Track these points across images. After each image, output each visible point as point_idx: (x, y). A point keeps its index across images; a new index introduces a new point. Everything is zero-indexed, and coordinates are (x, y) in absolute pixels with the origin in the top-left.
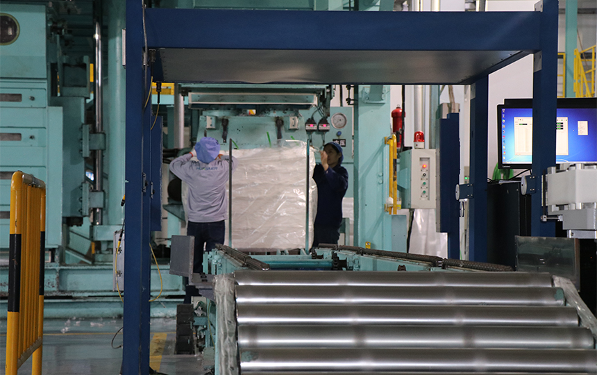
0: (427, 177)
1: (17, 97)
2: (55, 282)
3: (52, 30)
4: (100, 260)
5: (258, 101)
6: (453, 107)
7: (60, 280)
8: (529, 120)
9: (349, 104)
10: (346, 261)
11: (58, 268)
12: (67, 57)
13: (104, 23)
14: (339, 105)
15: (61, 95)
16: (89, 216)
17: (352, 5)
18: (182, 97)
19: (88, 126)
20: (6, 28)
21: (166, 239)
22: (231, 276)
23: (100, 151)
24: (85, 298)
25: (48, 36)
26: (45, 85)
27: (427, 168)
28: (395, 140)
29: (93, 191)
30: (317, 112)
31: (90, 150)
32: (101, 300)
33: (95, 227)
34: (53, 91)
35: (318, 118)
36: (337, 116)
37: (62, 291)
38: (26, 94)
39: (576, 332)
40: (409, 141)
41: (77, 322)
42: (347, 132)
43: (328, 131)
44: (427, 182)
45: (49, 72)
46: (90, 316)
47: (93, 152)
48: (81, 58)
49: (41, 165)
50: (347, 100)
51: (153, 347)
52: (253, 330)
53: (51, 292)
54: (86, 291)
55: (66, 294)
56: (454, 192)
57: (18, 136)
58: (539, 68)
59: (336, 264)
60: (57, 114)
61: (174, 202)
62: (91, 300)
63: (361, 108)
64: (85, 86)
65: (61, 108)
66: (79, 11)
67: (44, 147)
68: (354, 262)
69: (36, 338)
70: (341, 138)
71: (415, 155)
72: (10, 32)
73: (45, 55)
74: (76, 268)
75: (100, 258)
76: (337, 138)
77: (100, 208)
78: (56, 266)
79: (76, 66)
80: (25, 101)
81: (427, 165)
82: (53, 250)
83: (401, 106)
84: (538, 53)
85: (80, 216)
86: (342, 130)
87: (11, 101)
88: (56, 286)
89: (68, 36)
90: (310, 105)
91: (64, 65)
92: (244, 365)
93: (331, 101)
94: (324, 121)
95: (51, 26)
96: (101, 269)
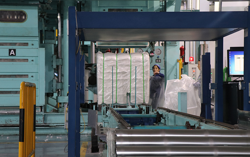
0: (195, 76)
1: (27, 44)
2: (42, 120)
3: (41, 16)
4: (61, 110)
5: (125, 45)
6: (205, 46)
7: (45, 119)
9: (162, 46)
10: (162, 114)
11: (43, 114)
12: (46, 27)
13: (62, 13)
14: (158, 45)
15: (44, 43)
16: (56, 92)
17: (164, 5)
18: (94, 43)
19: (55, 56)
20: (22, 16)
21: (88, 101)
22: (114, 132)
23: (60, 66)
24: (54, 126)
25: (39, 19)
26: (38, 39)
27: (195, 72)
28: (182, 61)
29: (57, 82)
30: (149, 48)
31: (56, 65)
32: (61, 127)
33: (58, 97)
34: (41, 42)
35: (149, 50)
36: (157, 50)
37: (45, 124)
38: (30, 43)
40: (187, 60)
41: (51, 137)
42: (161, 57)
43: (153, 56)
44: (195, 78)
45: (39, 34)
46: (57, 134)
47: (58, 66)
48: (52, 28)
49: (36, 72)
50: (161, 44)
53: (41, 124)
54: (55, 123)
55: (47, 125)
56: (209, 86)
57: (27, 60)
58: (247, 36)
59: (158, 116)
60: (43, 51)
61: (91, 86)
62: (57, 127)
63: (167, 47)
64: (54, 39)
65: (44, 49)
66: (52, 9)
67: (37, 64)
68: (166, 115)
69: (32, 150)
70: (159, 59)
71: (190, 66)
72: (24, 18)
73: (37, 27)
74: (51, 114)
75: (60, 110)
76: (157, 59)
77: (60, 89)
78: (43, 113)
79: (50, 31)
80: (30, 46)
81: (195, 71)
82: (41, 107)
83: (184, 45)
84: (246, 29)
85: (52, 92)
86: (159, 56)
87: (24, 46)
88: (43, 121)
89: (47, 19)
90: (146, 46)
91: (46, 31)
93: (155, 44)
94: (152, 52)
95: (40, 15)
96: (61, 114)
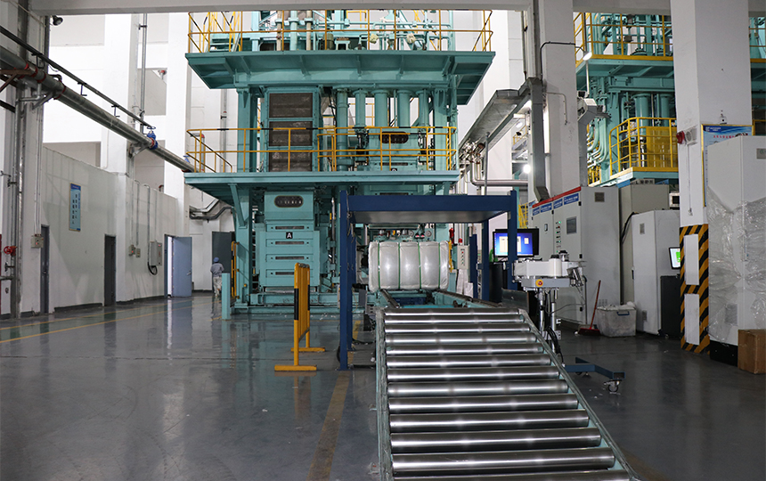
0: (464, 257)
1: (303, 227)
2: (317, 299)
7: (319, 299)
8: (506, 238)
9: (433, 228)
12: (321, 211)
14: (428, 228)
15: (319, 226)
16: (330, 273)
19: (329, 238)
20: (299, 201)
22: (383, 311)
23: (334, 248)
24: (328, 306)
25: (314, 204)
26: (313, 222)
28: (451, 242)
29: (331, 264)
30: (420, 230)
32: (334, 307)
33: (332, 278)
34: (316, 225)
35: (420, 233)
36: (428, 232)
37: (320, 303)
38: (306, 226)
39: (528, 334)
40: (456, 242)
41: (326, 315)
42: (432, 238)
43: (424, 238)
44: (464, 259)
45: (314, 217)
46: (331, 313)
47: (331, 248)
48: (327, 211)
49: (312, 254)
50: (432, 226)
51: (354, 328)
52: (392, 336)
53: (316, 303)
54: (328, 302)
55: (322, 304)
56: (476, 266)
57: (303, 243)
58: (510, 218)
60: (317, 234)
61: (363, 267)
62: (331, 306)
63: (437, 230)
64: (328, 223)
65: (319, 231)
67: (313, 246)
69: (307, 328)
71: (459, 248)
72: (300, 203)
73: (313, 211)
74: (325, 294)
75: (334, 290)
78: (318, 293)
79: (325, 215)
80: (305, 229)
81: (464, 252)
82: (316, 287)
83: (453, 228)
84: (509, 212)
85: (326, 273)
86: (430, 237)
87: (300, 229)
88: (318, 301)
89: (322, 203)
90: (417, 228)
91: (320, 214)
92: (388, 352)
93: (425, 227)
94: (422, 234)
95: (315, 199)
96: (334, 294)
